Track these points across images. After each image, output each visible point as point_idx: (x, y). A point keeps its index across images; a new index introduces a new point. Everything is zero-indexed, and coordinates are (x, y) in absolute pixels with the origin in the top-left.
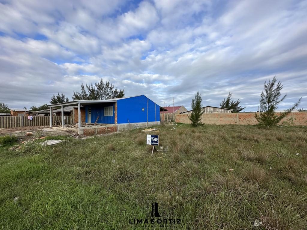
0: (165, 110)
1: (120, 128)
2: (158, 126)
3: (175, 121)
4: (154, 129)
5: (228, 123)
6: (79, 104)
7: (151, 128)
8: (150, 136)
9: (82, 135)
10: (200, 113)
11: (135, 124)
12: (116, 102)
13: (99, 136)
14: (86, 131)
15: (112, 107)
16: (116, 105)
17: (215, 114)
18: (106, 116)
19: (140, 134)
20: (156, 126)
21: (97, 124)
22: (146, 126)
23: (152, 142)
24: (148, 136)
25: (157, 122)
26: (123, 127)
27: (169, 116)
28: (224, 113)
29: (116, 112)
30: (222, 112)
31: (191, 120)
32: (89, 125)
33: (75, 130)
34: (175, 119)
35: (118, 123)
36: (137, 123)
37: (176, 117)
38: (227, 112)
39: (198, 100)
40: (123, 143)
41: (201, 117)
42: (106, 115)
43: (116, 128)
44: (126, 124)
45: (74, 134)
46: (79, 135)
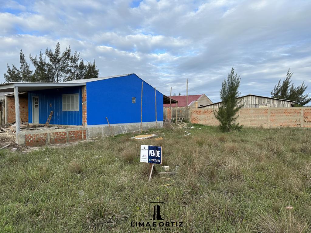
0: (174, 102)
1: (92, 134)
2: (160, 129)
3: (190, 120)
4: (153, 135)
5: (285, 125)
6: (17, 88)
7: (147, 132)
8: (147, 147)
9: (22, 145)
10: (235, 108)
11: (120, 125)
12: (84, 86)
13: (54, 147)
14: (30, 138)
15: (78, 95)
16: (85, 92)
17: (261, 109)
18: (66, 112)
19: (128, 144)
20: (157, 130)
21: (50, 125)
22: (138, 129)
23: (150, 157)
24: (142, 147)
25: (158, 122)
26: (98, 131)
27: (179, 111)
28: (278, 107)
29: (85, 104)
30: (274, 105)
31: (218, 118)
32: (35, 126)
33: (9, 136)
34: (189, 117)
35: (89, 123)
36: (123, 124)
37: (191, 113)
38: (283, 105)
39: (232, 83)
40: (97, 159)
41: (237, 114)
42: (66, 110)
43: (85, 133)
44: (102, 126)
45: (8, 144)
46: (17, 145)
